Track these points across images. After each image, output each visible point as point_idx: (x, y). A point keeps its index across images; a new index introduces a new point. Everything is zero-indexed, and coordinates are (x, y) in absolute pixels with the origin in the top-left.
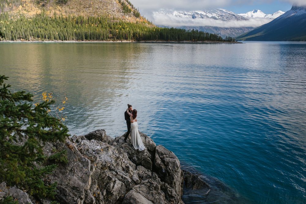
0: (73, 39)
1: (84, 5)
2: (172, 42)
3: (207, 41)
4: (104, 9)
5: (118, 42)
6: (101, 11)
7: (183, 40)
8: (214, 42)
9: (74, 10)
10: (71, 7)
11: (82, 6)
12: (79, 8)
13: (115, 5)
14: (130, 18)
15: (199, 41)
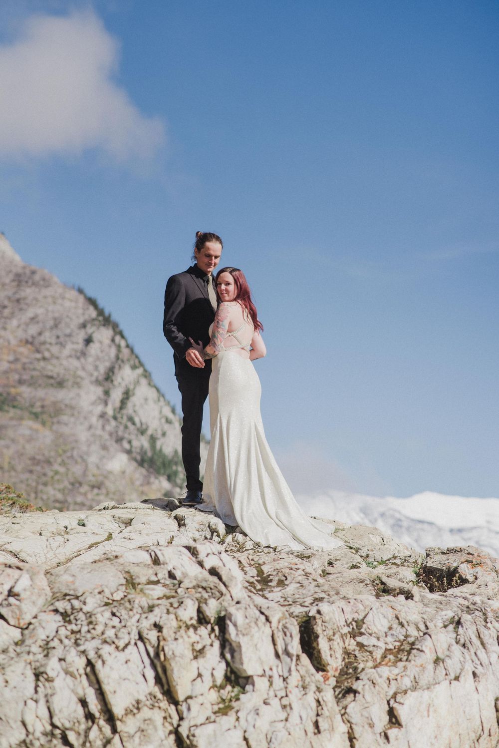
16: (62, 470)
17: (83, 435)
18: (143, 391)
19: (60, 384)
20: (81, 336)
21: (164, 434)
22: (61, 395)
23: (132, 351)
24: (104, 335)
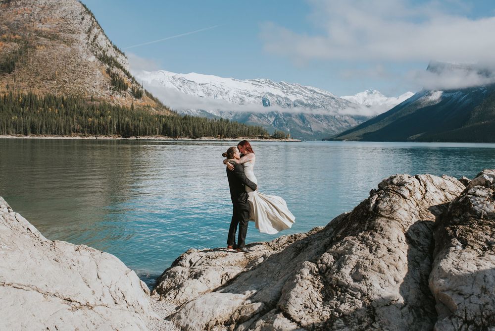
0: (8, 134)
1: (42, 76)
2: (182, 139)
3: (242, 138)
4: (77, 84)
5: (91, 138)
6: (72, 87)
7: (201, 137)
8: (253, 140)
9: (24, 83)
10: (18, 79)
11: (39, 77)
12: (33, 81)
13: (98, 77)
14: (124, 99)
15: (228, 137)
16: (74, 60)
17: (81, 49)
18: (101, 36)
19: (73, 33)
20: (81, 17)
21: (108, 50)
22: (74, 36)
23: (98, 23)
24: (88, 17)
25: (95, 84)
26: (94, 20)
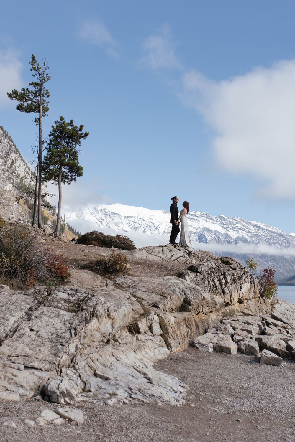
13: (14, 207)
18: (19, 162)
21: (26, 178)
23: (15, 147)
24: (5, 140)
25: (11, 216)
26: (12, 144)
